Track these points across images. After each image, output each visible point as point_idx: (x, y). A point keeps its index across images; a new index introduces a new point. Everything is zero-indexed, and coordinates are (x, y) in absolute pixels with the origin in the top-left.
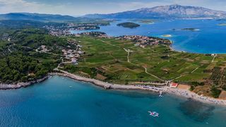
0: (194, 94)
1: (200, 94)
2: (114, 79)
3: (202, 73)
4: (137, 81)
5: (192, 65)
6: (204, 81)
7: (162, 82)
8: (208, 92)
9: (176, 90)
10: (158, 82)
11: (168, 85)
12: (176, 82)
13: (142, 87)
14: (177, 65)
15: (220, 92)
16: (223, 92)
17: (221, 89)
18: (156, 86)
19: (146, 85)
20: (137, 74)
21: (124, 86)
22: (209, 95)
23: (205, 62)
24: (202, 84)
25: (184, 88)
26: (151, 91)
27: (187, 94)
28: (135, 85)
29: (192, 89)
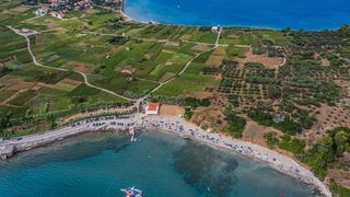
0: (194, 127)
1: (205, 128)
2: (17, 124)
3: (201, 73)
4: (75, 111)
5: (176, 56)
6: (208, 94)
7: (127, 105)
8: (220, 122)
9: (158, 119)
10: (120, 105)
11: (141, 110)
12: (155, 101)
13: (90, 126)
14: (148, 56)
15: (244, 122)
16: (250, 123)
17: (245, 116)
18: (117, 115)
19: (97, 118)
20: (69, 94)
21: (48, 136)
22: (223, 131)
23: (202, 47)
24: (206, 102)
25: (174, 114)
26: (112, 131)
27: (181, 128)
28: (73, 123)
29: (188, 115)
